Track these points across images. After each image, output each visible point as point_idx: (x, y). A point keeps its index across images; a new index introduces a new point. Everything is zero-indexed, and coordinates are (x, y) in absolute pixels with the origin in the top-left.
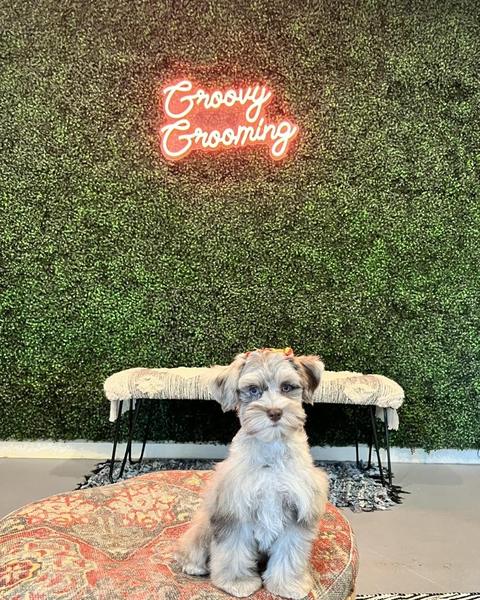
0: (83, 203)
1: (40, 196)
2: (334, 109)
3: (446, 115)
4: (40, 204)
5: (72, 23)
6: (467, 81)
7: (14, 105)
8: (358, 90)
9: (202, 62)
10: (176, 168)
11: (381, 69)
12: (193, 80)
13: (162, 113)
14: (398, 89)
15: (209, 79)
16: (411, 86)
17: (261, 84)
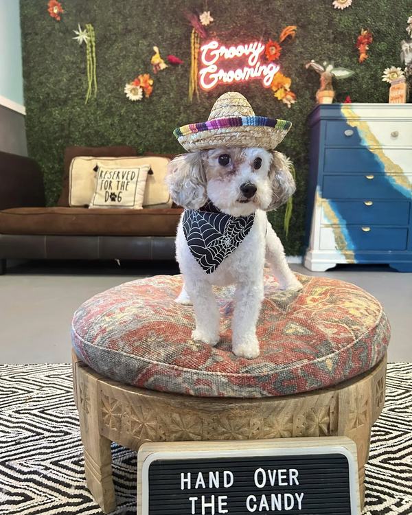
0: (159, 119)
1: (134, 116)
2: (301, 53)
4: (135, 120)
5: (149, 12)
7: (119, 64)
8: (315, 40)
9: (223, 29)
11: (330, 25)
12: (219, 42)
15: (227, 41)
16: (350, 35)
17: (258, 41)
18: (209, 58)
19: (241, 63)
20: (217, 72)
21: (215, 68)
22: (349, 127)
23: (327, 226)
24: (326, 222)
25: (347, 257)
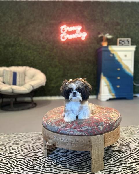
0: (47, 51)
3: (115, 29)
6: (119, 22)
10: (64, 43)
11: (102, 21)
13: (60, 32)
14: (106, 24)
15: (69, 25)
17: (79, 25)
18: (63, 31)
19: (74, 32)
20: (66, 35)
21: (66, 34)
22: (111, 53)
23: (106, 86)
24: (105, 84)
25: (113, 96)
